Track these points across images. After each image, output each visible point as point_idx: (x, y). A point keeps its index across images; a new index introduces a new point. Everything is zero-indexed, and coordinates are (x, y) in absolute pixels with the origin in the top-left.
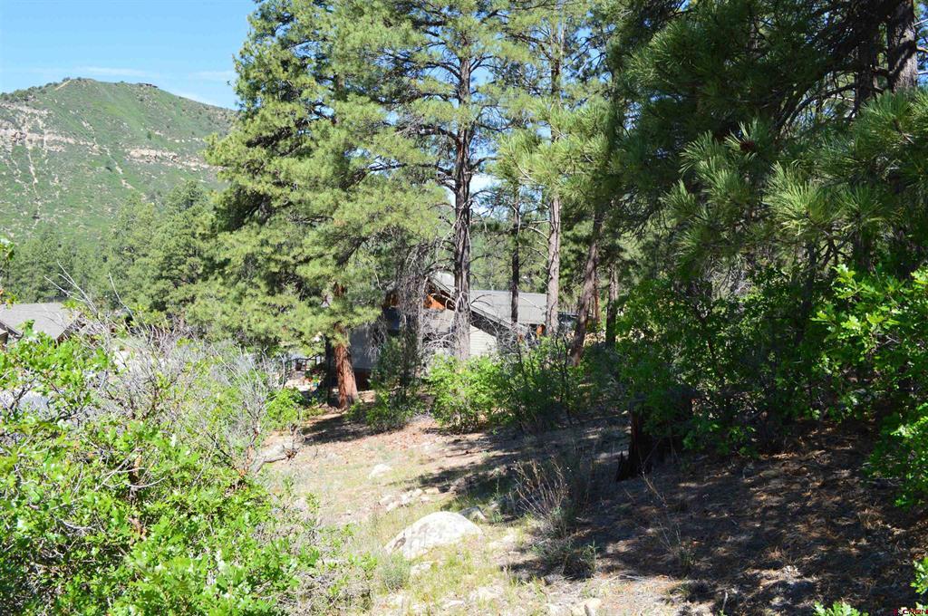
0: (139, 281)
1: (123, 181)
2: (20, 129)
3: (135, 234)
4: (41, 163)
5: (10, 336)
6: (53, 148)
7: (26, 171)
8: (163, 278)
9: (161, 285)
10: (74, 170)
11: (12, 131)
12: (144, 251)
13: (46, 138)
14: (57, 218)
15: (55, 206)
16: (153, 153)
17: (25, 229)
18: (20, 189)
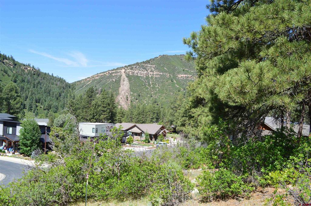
0: (178, 117)
1: (176, 85)
2: (148, 71)
3: (177, 103)
4: (153, 81)
5: (143, 133)
6: (156, 76)
7: (149, 83)
8: (184, 116)
9: (184, 118)
10: (162, 82)
11: (146, 72)
12: (179, 108)
13: (154, 73)
14: (158, 97)
15: (157, 93)
16: (185, 76)
17: (149, 100)
18: (148, 88)
